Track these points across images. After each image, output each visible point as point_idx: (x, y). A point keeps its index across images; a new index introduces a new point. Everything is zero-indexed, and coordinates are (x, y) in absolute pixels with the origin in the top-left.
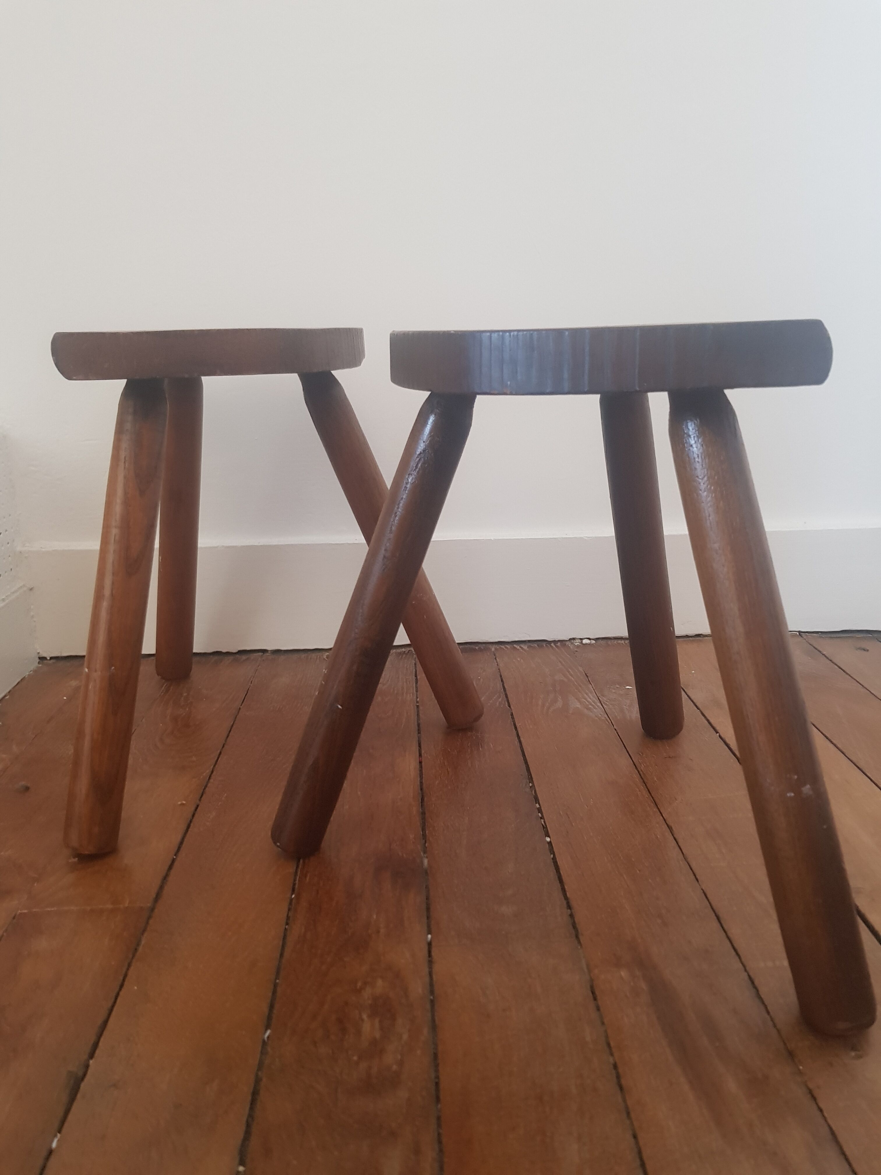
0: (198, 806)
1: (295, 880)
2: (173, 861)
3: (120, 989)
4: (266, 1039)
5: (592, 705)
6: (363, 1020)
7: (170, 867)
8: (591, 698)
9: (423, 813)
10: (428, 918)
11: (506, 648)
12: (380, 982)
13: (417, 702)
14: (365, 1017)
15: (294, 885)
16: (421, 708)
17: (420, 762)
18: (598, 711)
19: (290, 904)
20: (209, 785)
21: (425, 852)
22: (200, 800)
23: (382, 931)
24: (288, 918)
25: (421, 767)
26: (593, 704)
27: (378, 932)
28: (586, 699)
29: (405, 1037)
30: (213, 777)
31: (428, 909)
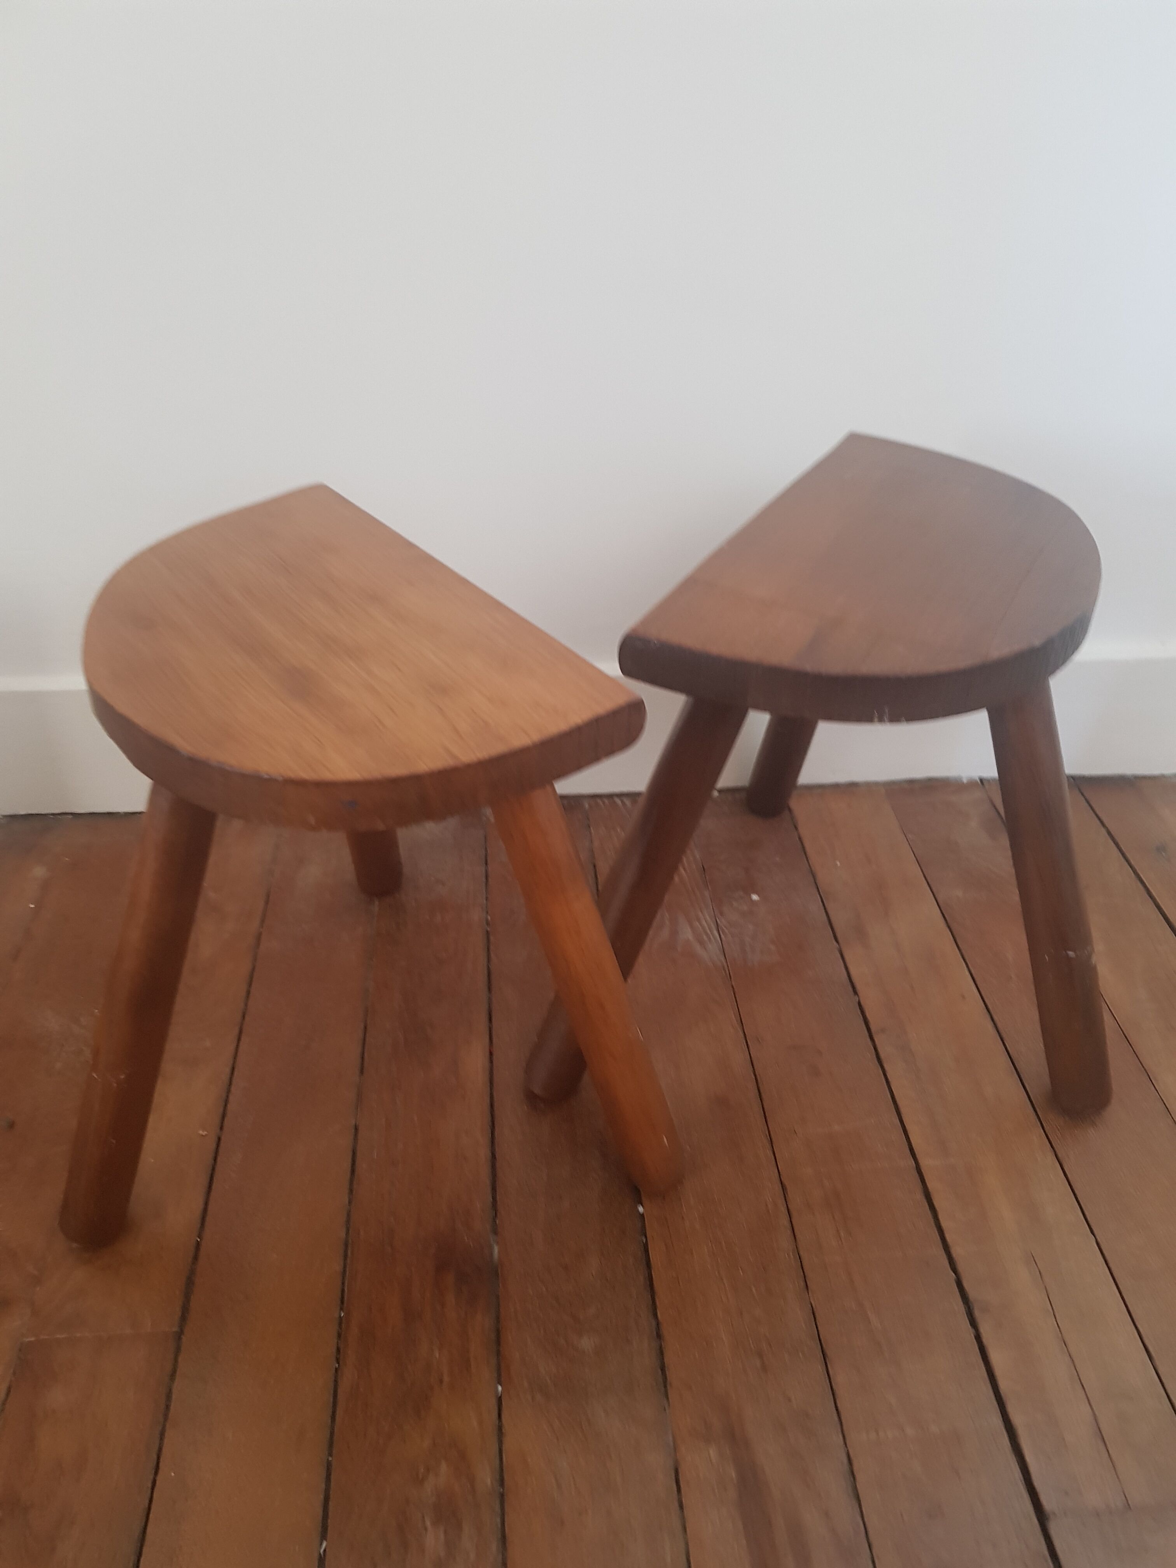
0: (219, 1139)
1: (343, 1284)
2: (198, 1244)
3: (156, 1473)
4: (322, 1553)
5: (707, 934)
6: (426, 1529)
7: (196, 1258)
8: (706, 919)
9: (494, 1156)
10: (498, 1353)
11: (604, 803)
12: (444, 1467)
13: (488, 924)
14: (428, 1523)
15: (343, 1291)
16: (492, 938)
17: (491, 1054)
18: (713, 948)
19: (340, 1324)
20: (231, 1098)
21: (495, 1232)
22: (221, 1128)
23: (446, 1379)
24: (338, 1350)
25: (491, 1061)
26: (708, 931)
27: (441, 1381)
28: (699, 920)
29: (472, 1556)
30: (234, 1082)
31: (498, 1342)
